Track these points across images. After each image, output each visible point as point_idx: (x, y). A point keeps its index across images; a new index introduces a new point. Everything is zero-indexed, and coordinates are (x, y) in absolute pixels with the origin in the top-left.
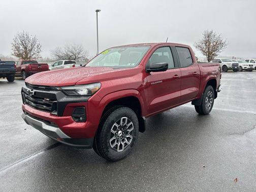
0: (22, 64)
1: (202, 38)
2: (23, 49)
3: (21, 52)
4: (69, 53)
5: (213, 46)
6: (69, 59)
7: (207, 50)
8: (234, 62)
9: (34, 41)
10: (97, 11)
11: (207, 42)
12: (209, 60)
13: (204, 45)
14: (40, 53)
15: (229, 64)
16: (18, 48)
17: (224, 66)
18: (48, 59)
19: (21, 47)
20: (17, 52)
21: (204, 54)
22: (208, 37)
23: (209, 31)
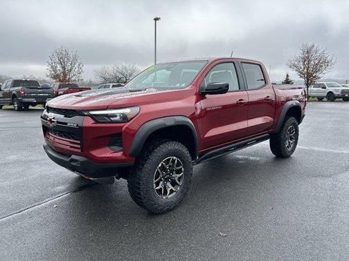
0: (60, 87)
1: (299, 54)
2: (61, 69)
3: (59, 72)
4: (118, 74)
5: (314, 65)
6: (118, 82)
7: (305, 71)
8: (344, 88)
9: (75, 59)
10: (156, 19)
11: (306, 60)
12: (308, 85)
13: (301, 63)
14: (82, 75)
15: (337, 91)
16: (54, 69)
17: (330, 93)
18: (90, 82)
19: (59, 66)
20: (53, 72)
21: (301, 77)
22: (308, 52)
23: (310, 44)
